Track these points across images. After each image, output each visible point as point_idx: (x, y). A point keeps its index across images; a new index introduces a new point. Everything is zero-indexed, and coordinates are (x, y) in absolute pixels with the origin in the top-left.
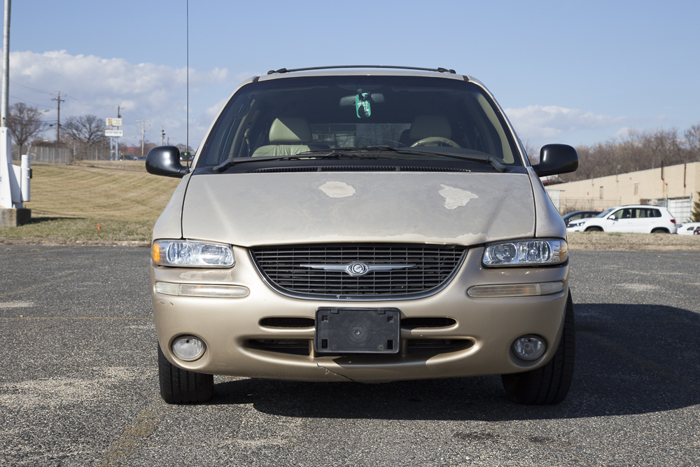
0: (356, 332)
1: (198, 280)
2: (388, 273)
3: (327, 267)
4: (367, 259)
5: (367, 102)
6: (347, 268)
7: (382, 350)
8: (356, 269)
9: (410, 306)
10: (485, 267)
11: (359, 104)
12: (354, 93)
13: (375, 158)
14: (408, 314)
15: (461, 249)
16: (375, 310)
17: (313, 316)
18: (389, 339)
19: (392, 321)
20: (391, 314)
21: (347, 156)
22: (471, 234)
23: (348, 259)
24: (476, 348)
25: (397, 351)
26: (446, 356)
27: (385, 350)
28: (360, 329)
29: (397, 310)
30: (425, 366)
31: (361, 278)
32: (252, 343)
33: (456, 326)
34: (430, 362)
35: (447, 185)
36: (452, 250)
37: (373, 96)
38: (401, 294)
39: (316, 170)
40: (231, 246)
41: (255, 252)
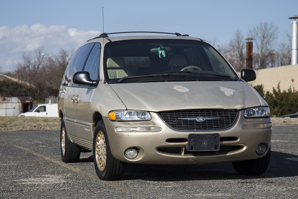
0: (204, 143)
1: (139, 125)
2: (212, 121)
3: (189, 119)
4: (203, 116)
5: (163, 51)
6: (196, 119)
7: (213, 149)
8: (200, 119)
9: (223, 133)
10: (245, 118)
11: (160, 52)
12: (158, 47)
13: (184, 76)
14: (222, 136)
15: (236, 111)
16: (211, 134)
17: (187, 137)
18: (216, 145)
19: (217, 138)
20: (216, 136)
21: (173, 75)
22: (239, 105)
23: (197, 116)
24: (245, 148)
25: (219, 150)
26: (234, 152)
27: (214, 149)
28: (205, 142)
29: (218, 134)
30: (226, 156)
31: (202, 123)
32: (161, 149)
33: (239, 140)
34: (228, 154)
35: (222, 87)
36: (233, 111)
37: (166, 48)
38: (217, 128)
39: (164, 81)
40: (149, 112)
41: (160, 114)
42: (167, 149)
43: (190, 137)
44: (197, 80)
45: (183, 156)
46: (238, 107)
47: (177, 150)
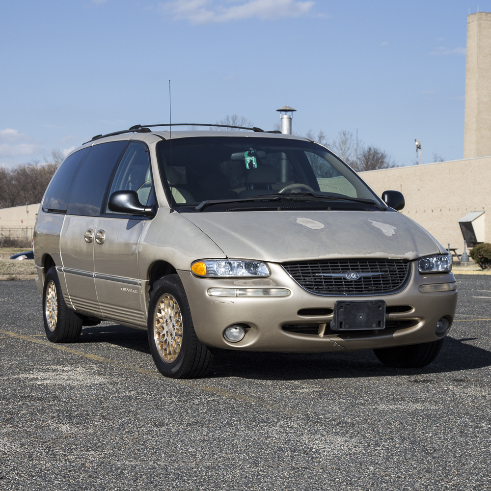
0: (360, 316)
1: (251, 286)
2: (370, 278)
3: (334, 275)
4: (355, 269)
5: (253, 158)
6: (346, 275)
7: (375, 327)
8: (353, 276)
9: (390, 299)
10: (421, 273)
11: (248, 159)
12: (244, 150)
13: (304, 201)
14: (388, 304)
15: (406, 261)
16: (371, 302)
17: (332, 307)
18: (379, 320)
19: (381, 309)
20: (381, 304)
21: (286, 200)
22: (411, 252)
23: (345, 270)
24: (420, 324)
25: (384, 328)
26: (404, 331)
27: (377, 327)
28: (362, 314)
29: (383, 302)
30: (392, 338)
31: (355, 281)
32: (288, 327)
33: (413, 310)
34: (395, 335)
35: (373, 220)
36: (401, 263)
37: (258, 153)
38: (378, 291)
39: (276, 209)
40: (265, 262)
41: (285, 265)
42: (295, 326)
43: (339, 307)
44: (329, 208)
45: (321, 337)
46: (410, 255)
47: (312, 329)
